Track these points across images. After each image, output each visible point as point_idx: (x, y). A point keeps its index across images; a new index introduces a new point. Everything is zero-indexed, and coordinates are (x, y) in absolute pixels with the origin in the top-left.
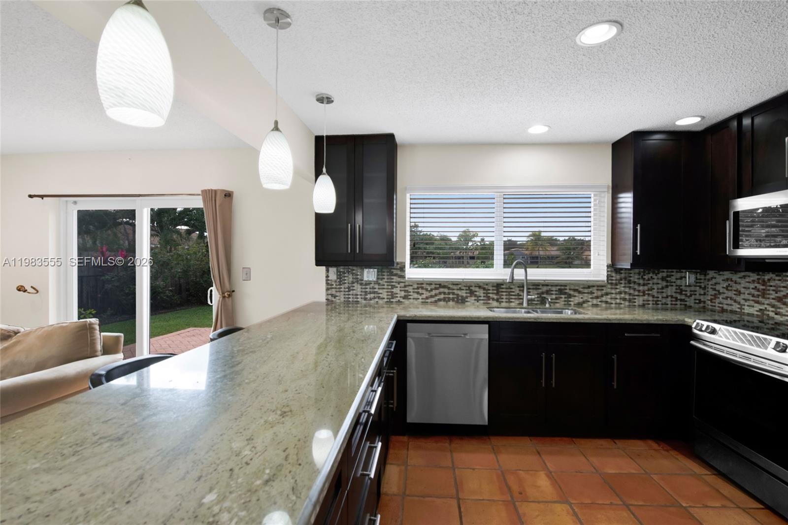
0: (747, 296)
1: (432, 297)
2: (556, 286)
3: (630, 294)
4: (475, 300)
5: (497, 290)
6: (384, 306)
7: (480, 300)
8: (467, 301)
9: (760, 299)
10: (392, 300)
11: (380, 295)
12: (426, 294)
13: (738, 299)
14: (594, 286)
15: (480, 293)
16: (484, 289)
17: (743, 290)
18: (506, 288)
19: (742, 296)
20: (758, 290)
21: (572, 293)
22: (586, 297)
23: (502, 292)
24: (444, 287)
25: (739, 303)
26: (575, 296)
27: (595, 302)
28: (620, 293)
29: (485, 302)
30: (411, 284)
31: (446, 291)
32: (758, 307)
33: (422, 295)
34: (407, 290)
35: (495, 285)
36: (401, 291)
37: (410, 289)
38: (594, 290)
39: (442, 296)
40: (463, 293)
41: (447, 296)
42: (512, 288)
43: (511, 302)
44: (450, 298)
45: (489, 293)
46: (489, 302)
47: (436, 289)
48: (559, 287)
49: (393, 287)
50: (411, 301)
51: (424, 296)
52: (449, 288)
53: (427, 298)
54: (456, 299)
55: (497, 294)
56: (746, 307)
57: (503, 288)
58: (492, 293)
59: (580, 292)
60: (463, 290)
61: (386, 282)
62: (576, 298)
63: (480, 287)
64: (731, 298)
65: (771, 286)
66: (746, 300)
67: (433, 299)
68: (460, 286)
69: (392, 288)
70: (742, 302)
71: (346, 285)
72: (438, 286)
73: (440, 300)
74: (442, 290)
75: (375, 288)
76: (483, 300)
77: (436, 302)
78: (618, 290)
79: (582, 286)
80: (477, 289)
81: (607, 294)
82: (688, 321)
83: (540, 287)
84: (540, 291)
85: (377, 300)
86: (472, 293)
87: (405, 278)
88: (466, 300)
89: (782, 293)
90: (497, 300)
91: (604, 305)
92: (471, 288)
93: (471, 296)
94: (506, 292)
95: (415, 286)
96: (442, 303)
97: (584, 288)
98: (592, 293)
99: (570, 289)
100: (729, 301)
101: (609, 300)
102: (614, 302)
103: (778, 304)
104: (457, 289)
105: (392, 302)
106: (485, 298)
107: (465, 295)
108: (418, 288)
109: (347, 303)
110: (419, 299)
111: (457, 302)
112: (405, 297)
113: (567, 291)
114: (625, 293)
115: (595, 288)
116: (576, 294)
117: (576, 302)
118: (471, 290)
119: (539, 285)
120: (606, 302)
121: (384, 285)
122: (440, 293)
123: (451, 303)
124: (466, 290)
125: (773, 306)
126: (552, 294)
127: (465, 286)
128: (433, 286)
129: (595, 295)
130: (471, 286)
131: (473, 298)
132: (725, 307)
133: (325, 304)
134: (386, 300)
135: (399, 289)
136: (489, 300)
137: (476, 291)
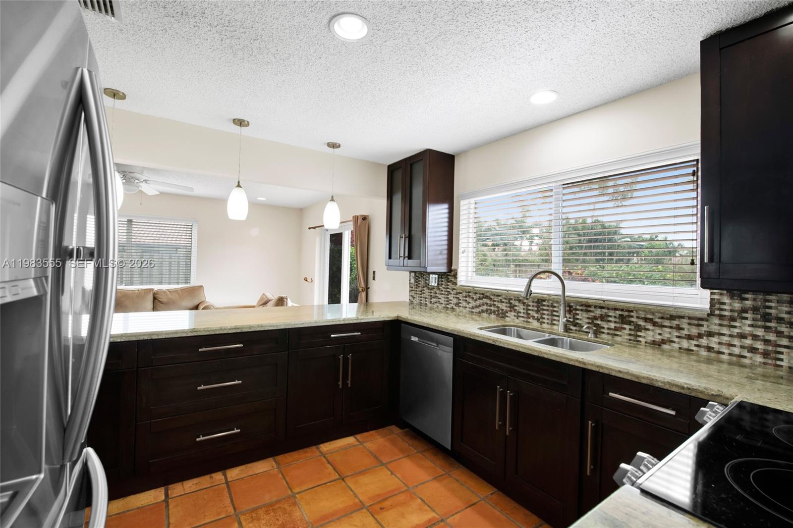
1: (477, 307)
2: (616, 309)
3: (767, 342)
4: (515, 316)
5: (538, 307)
6: (442, 311)
7: (520, 316)
8: (507, 316)
10: (447, 306)
11: (440, 300)
12: (473, 304)
14: (683, 317)
15: (520, 308)
16: (524, 303)
18: (548, 306)
21: (642, 323)
22: (667, 334)
23: (544, 310)
24: (487, 297)
26: (648, 330)
27: (685, 344)
28: (742, 336)
29: (525, 320)
30: (461, 292)
31: (488, 302)
33: (469, 304)
34: (458, 298)
35: (536, 300)
36: (453, 297)
37: (460, 296)
38: (684, 323)
39: (485, 307)
40: (503, 306)
41: (489, 308)
42: (555, 307)
43: (554, 324)
44: (491, 310)
45: (530, 310)
46: (529, 320)
47: (480, 299)
48: (620, 313)
49: (449, 293)
50: (461, 308)
51: (471, 305)
52: (490, 299)
53: (473, 308)
54: (497, 313)
55: (537, 311)
57: (544, 305)
58: (533, 310)
59: (655, 324)
60: (503, 302)
61: (444, 288)
62: (650, 333)
63: (519, 301)
67: (478, 310)
68: (500, 298)
69: (448, 295)
71: (420, 289)
72: (482, 296)
73: (483, 311)
74: (485, 300)
75: (437, 293)
76: (523, 317)
77: (480, 313)
78: (736, 331)
79: (660, 315)
80: (517, 303)
81: (710, 334)
83: (592, 309)
84: (593, 314)
85: (437, 304)
86: (512, 307)
87: (457, 284)
88: (507, 314)
90: (538, 320)
91: (704, 353)
92: (511, 301)
93: (511, 311)
94: (547, 310)
95: (464, 294)
96: (485, 315)
97: (662, 318)
98: (679, 328)
99: (638, 317)
101: (716, 346)
102: (726, 351)
104: (498, 301)
105: (448, 308)
106: (525, 316)
107: (504, 308)
108: (466, 297)
109: (421, 304)
110: (466, 307)
111: (498, 315)
112: (457, 304)
113: (632, 319)
114: (755, 337)
115: (686, 321)
116: (649, 326)
117: (650, 339)
118: (512, 303)
119: (590, 306)
120: (709, 349)
121: (442, 291)
122: (483, 305)
123: (493, 316)
124: (506, 303)
126: (610, 321)
127: (505, 299)
128: (478, 295)
129: (686, 332)
130: (512, 299)
131: (513, 313)
133: (408, 303)
134: (443, 305)
135: (452, 295)
136: (529, 318)
137: (516, 306)
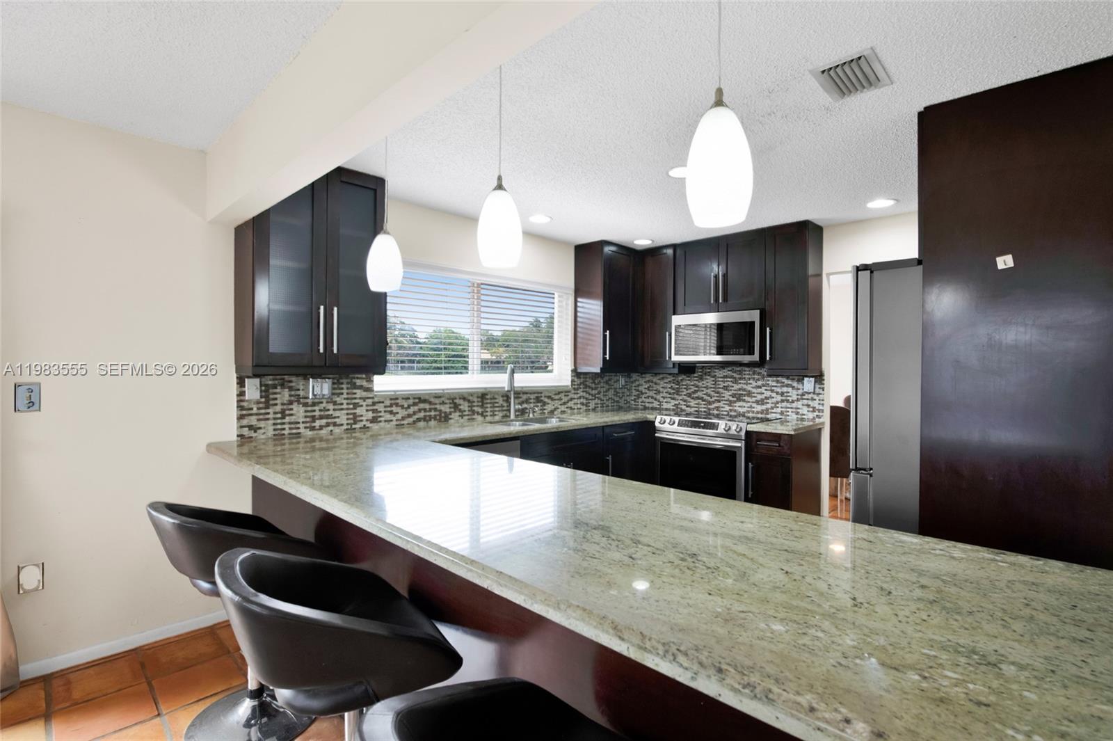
0: (665, 395)
1: (409, 416)
2: (534, 393)
3: (587, 399)
4: (460, 416)
5: (482, 402)
6: (343, 436)
7: (465, 415)
8: (451, 419)
9: (676, 396)
10: (354, 426)
11: (337, 420)
12: (402, 413)
13: (658, 397)
14: (562, 392)
15: (465, 406)
16: (469, 401)
17: (661, 390)
18: (491, 399)
19: (661, 395)
20: (674, 389)
21: (546, 400)
22: (557, 403)
23: (487, 403)
24: (425, 401)
25: (659, 401)
26: (548, 404)
27: (563, 408)
28: (580, 398)
29: (469, 417)
30: (382, 400)
31: (427, 406)
32: (673, 402)
33: (397, 415)
34: (377, 410)
35: (480, 395)
36: (367, 410)
37: (380, 407)
38: (562, 395)
39: (422, 414)
40: (446, 408)
41: (428, 414)
42: (496, 399)
43: (495, 415)
44: (431, 415)
45: (474, 406)
46: (474, 417)
47: (415, 404)
48: (536, 395)
49: (356, 406)
50: (382, 424)
51: (399, 416)
52: (430, 403)
53: (403, 418)
54: (438, 417)
55: (482, 406)
56: (665, 404)
57: (487, 399)
58: (478, 406)
59: (553, 399)
60: (446, 404)
61: (345, 399)
62: (549, 406)
63: (464, 399)
64: (652, 397)
65: (683, 385)
66: (664, 398)
67: (410, 420)
68: (443, 399)
69: (355, 408)
70: (662, 399)
71: (278, 408)
72: (417, 401)
73: (419, 420)
74: (422, 406)
75: (328, 410)
76: (468, 415)
77: (414, 422)
78: (579, 395)
79: (554, 393)
80: (461, 402)
81: (571, 399)
82: (650, 417)
83: (521, 395)
84: (521, 400)
85: (331, 428)
86: (456, 407)
87: (373, 391)
88: (450, 417)
89: (692, 390)
90: (482, 414)
91: (569, 411)
92: (455, 401)
93: (455, 412)
94: (491, 403)
95: (388, 403)
96: (422, 424)
97: (555, 394)
98: (560, 399)
99: (545, 397)
100: (650, 400)
101: (573, 406)
102: (576, 408)
103: (689, 399)
104: (440, 404)
105: (355, 429)
106: (470, 413)
107: (448, 410)
108: (391, 406)
109: (279, 437)
110: (392, 421)
111: (440, 421)
112: (374, 420)
113: (542, 399)
114: (584, 397)
115: (563, 394)
116: (549, 401)
117: (550, 409)
118: (455, 403)
119: (519, 394)
120: (571, 408)
121: (342, 404)
122: (420, 410)
123: (433, 423)
124: (450, 403)
125: (685, 401)
126: (531, 403)
127: (448, 399)
128: (411, 402)
129: (563, 401)
130: (456, 399)
131: (458, 414)
132: (647, 405)
133: (236, 444)
134: (345, 427)
135: (364, 408)
136: (474, 414)
137: (460, 405)
